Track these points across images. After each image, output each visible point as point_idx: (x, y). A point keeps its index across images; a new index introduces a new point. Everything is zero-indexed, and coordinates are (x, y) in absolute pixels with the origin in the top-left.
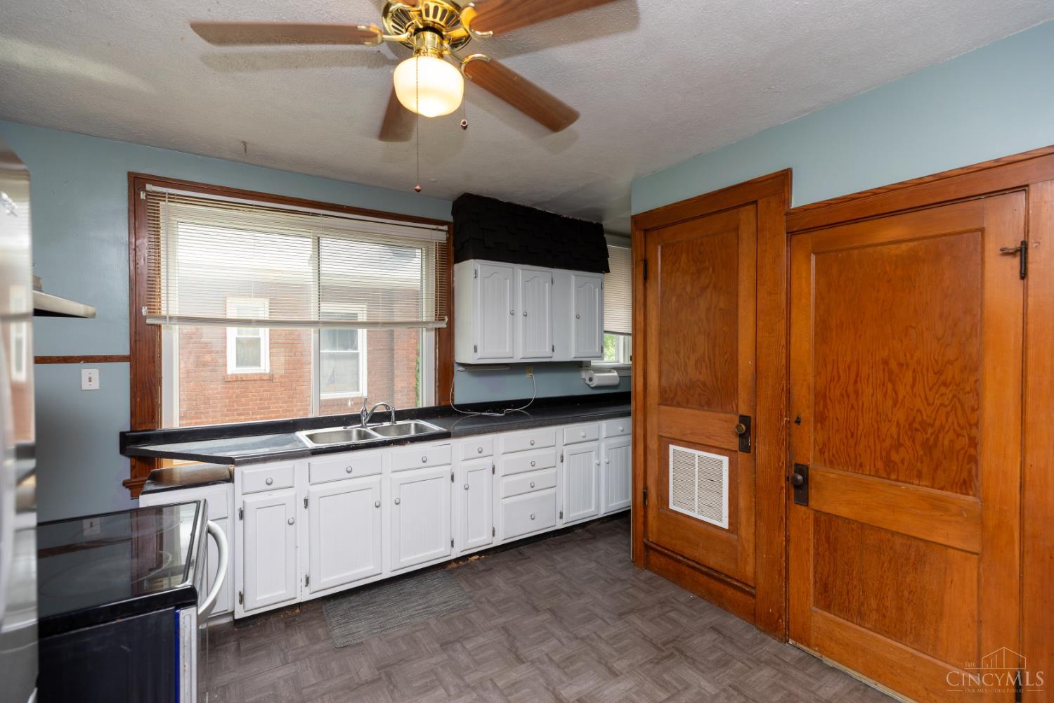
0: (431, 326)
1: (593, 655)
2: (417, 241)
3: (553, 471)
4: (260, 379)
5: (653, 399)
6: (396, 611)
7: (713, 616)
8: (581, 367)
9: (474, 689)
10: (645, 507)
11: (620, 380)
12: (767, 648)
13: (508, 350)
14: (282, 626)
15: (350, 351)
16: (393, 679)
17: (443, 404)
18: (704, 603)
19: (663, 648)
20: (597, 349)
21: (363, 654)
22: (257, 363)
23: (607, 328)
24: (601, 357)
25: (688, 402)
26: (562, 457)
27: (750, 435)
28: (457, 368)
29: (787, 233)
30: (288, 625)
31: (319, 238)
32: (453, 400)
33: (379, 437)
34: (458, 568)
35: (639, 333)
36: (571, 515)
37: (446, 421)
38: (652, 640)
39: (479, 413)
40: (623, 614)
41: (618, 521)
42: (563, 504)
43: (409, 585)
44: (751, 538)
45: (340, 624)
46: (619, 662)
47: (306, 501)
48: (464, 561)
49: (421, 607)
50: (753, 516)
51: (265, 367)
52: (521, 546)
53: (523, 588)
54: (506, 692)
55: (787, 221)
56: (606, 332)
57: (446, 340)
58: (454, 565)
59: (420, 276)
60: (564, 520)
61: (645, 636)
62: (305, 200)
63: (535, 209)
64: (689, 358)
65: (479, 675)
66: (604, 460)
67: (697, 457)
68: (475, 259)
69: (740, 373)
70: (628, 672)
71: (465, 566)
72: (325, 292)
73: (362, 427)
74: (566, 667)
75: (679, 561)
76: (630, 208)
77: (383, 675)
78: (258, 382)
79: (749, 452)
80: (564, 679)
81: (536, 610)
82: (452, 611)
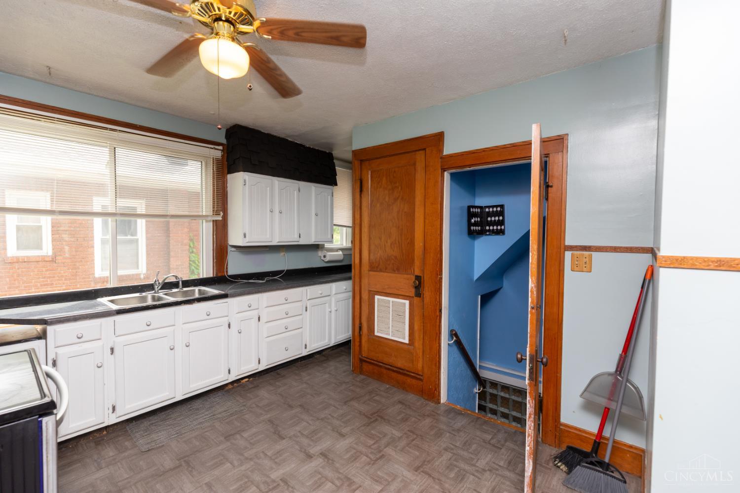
0: (210, 218)
1: (329, 427)
2: (198, 156)
3: (301, 317)
4: (43, 260)
5: (366, 267)
6: (188, 421)
7: (399, 395)
8: (318, 248)
9: (251, 459)
10: (360, 336)
11: (344, 257)
12: (428, 408)
13: (268, 236)
14: (92, 444)
15: (129, 237)
16: (191, 464)
17: (219, 275)
18: (395, 389)
19: (371, 417)
20: (329, 236)
21: (165, 453)
22: (39, 247)
23: (335, 222)
24: (331, 242)
25: (386, 269)
26: (306, 308)
27: (421, 287)
28: (230, 249)
29: (442, 169)
30: (98, 443)
31: (115, 148)
32: (227, 272)
33: (171, 299)
34: (233, 388)
35: (357, 227)
36: (312, 346)
37: (222, 286)
38: (364, 413)
39: (247, 281)
40: (347, 401)
41: (343, 347)
42: (307, 339)
43: (197, 404)
44: (421, 347)
45: (143, 436)
46: (345, 429)
47: (112, 350)
48: (237, 383)
49: (208, 416)
50: (422, 334)
51: (47, 249)
52: (278, 369)
53: (281, 395)
54: (273, 458)
55: (441, 162)
56: (335, 225)
57: (221, 229)
58: (230, 386)
59: (200, 181)
60: (308, 350)
61: (360, 412)
62: (103, 118)
63: (288, 140)
64: (387, 242)
65: (254, 451)
66: (334, 309)
67: (391, 302)
68: (244, 172)
69: (416, 250)
70: (350, 433)
71: (238, 386)
72: (120, 191)
73: (155, 293)
74: (313, 437)
75: (381, 366)
76: (351, 144)
77: (183, 463)
78: (40, 263)
79: (420, 297)
80: (311, 443)
81: (291, 407)
82: (232, 415)
